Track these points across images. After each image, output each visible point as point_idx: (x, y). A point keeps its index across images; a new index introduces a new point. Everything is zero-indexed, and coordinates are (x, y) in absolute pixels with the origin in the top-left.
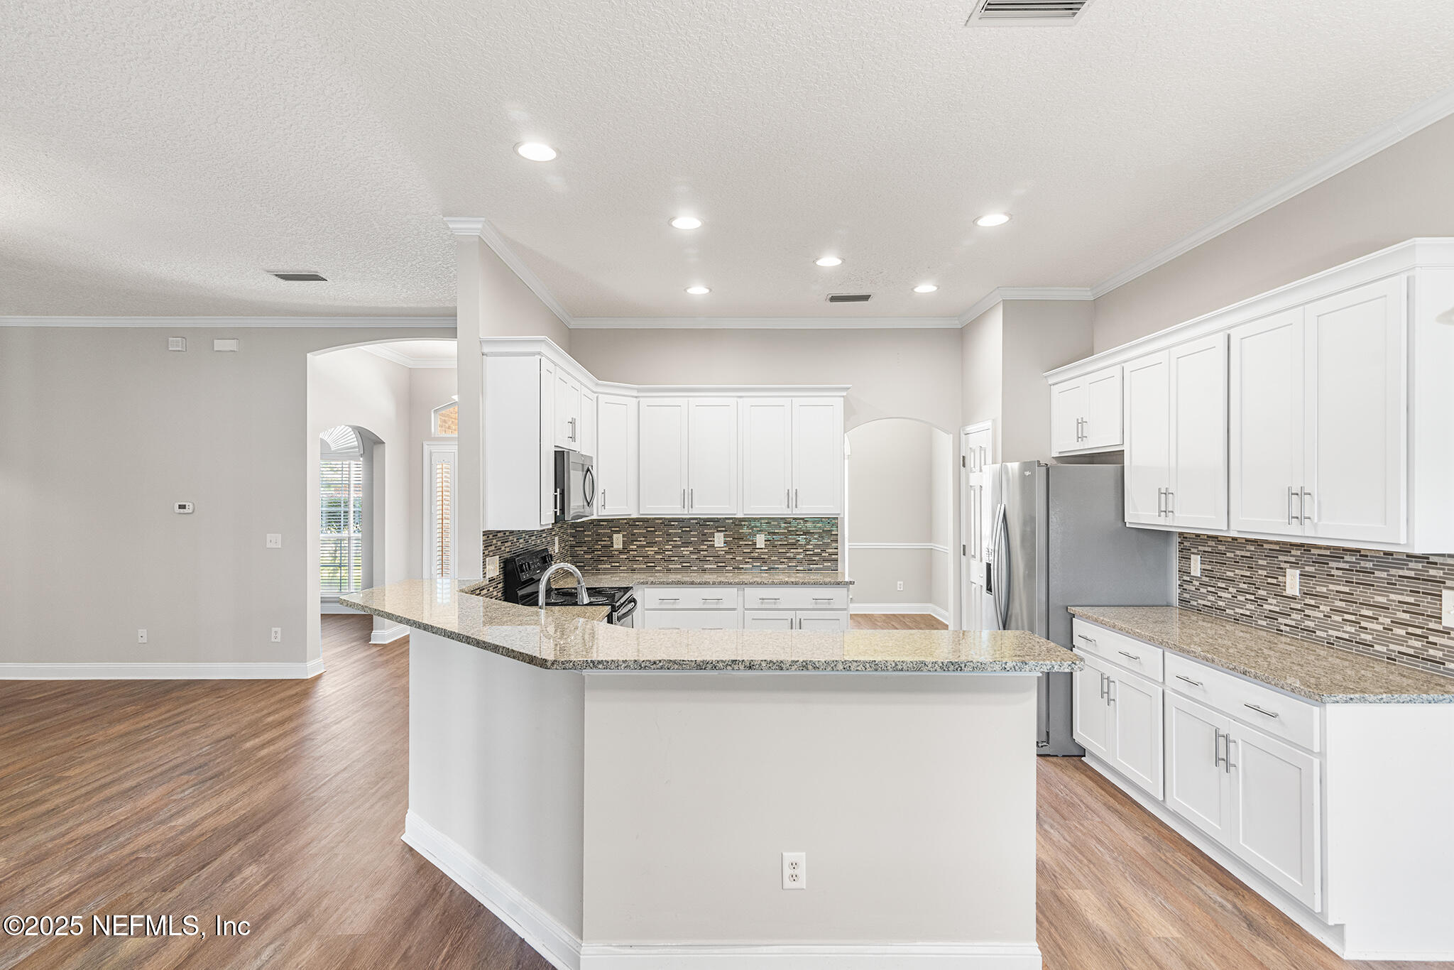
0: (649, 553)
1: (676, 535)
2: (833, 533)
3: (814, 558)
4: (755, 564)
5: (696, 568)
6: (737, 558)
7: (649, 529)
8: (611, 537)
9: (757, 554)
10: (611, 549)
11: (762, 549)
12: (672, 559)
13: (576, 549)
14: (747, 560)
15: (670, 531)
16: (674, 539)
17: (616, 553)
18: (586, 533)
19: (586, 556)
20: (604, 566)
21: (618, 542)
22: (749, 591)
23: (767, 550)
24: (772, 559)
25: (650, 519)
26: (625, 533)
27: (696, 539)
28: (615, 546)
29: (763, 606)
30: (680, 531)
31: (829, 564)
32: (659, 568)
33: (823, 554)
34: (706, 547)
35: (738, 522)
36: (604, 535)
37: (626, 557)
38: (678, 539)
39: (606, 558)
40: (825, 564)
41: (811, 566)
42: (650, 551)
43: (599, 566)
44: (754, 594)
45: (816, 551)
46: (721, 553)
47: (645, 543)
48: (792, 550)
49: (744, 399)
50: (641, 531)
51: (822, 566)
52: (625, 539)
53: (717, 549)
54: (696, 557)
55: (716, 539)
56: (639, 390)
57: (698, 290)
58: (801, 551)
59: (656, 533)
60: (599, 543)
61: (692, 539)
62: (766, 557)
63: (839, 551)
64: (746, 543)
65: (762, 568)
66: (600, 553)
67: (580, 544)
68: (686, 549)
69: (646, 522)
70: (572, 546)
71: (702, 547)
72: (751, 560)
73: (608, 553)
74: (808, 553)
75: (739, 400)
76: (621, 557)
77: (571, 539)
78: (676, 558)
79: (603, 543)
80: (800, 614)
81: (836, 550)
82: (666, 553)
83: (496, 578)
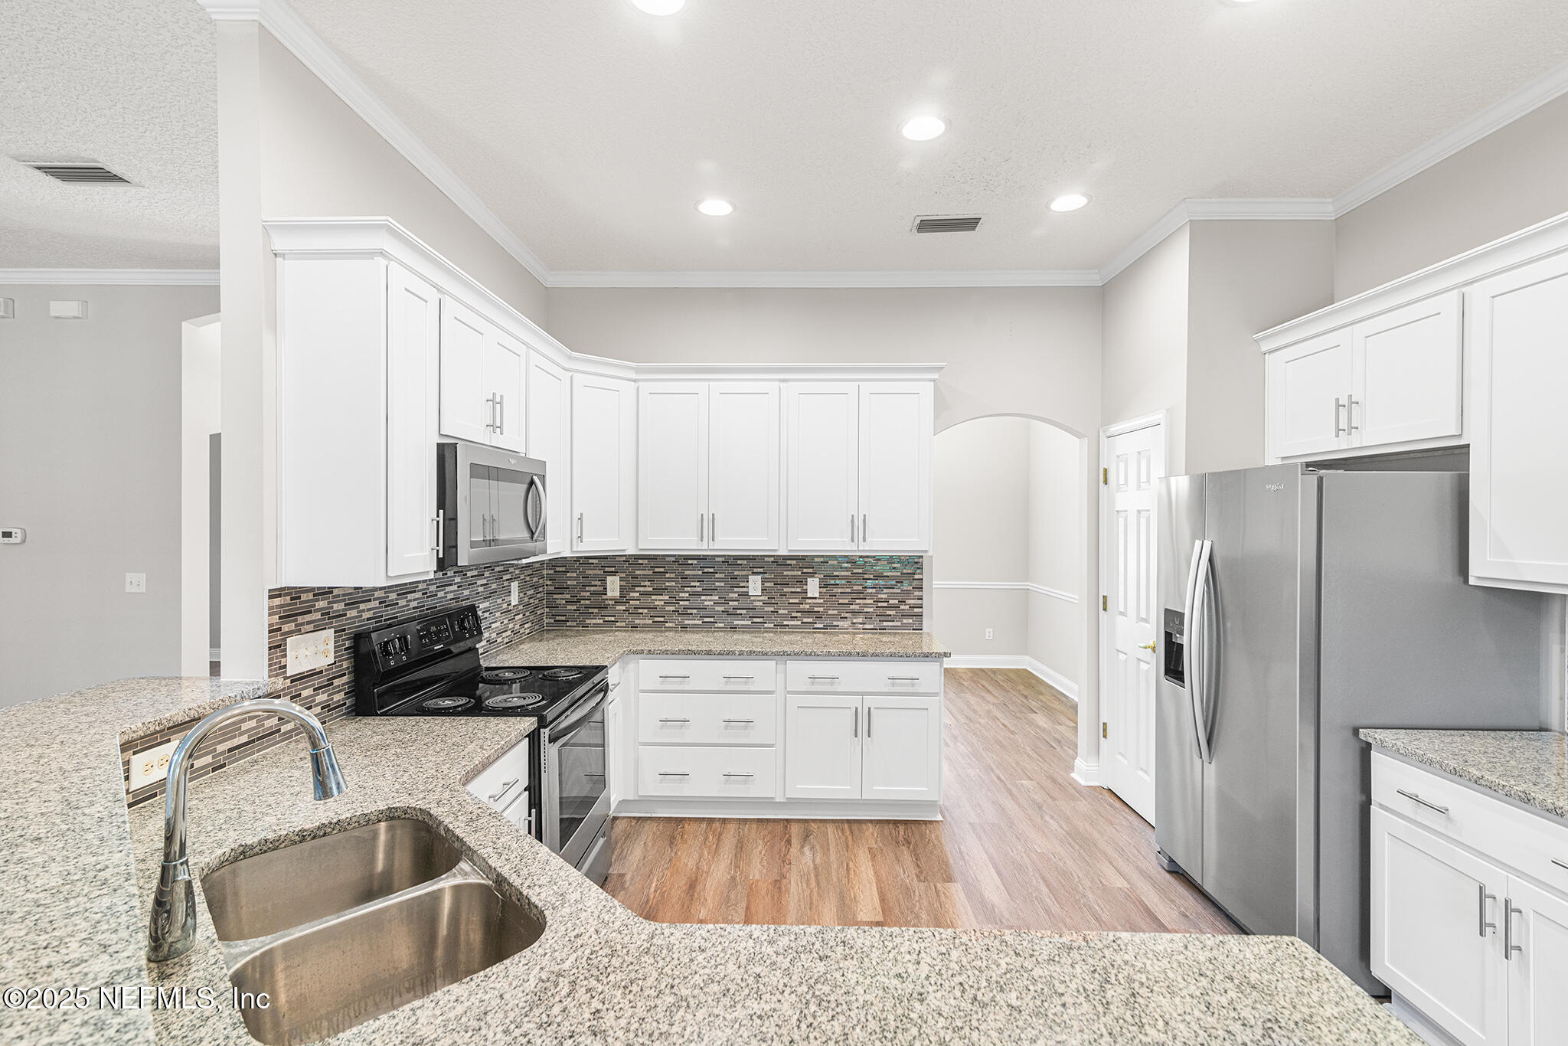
0: (656, 603)
1: (695, 578)
2: (916, 577)
3: (888, 613)
4: (805, 620)
5: (722, 625)
6: (780, 612)
7: (657, 570)
8: (604, 581)
9: (808, 606)
10: (604, 597)
11: (815, 598)
12: (689, 611)
13: (555, 596)
14: (794, 615)
15: (687, 573)
16: (693, 584)
17: (610, 602)
18: (568, 575)
19: (569, 607)
20: (594, 621)
21: (614, 586)
22: (793, 665)
23: (822, 601)
24: (830, 612)
25: (659, 555)
26: (624, 575)
27: (723, 584)
28: (610, 594)
29: (813, 688)
30: (700, 573)
31: (910, 621)
32: (671, 625)
33: (902, 607)
34: (736, 595)
35: (781, 562)
36: (595, 577)
37: (624, 608)
38: (698, 584)
39: (596, 610)
40: (905, 621)
41: (885, 624)
42: (659, 600)
43: (588, 621)
44: (800, 671)
45: (891, 602)
46: (758, 604)
47: (651, 589)
48: (858, 601)
49: (790, 383)
50: (645, 572)
51: (899, 624)
52: (624, 583)
53: (752, 598)
54: (722, 609)
55: (751, 584)
56: (638, 370)
57: (716, 207)
58: (871, 601)
59: (667, 576)
60: (587, 588)
61: (717, 584)
62: (821, 609)
63: (925, 602)
64: (793, 590)
65: (816, 626)
66: (588, 602)
67: (560, 590)
68: (709, 598)
69: (654, 562)
70: (549, 593)
71: (731, 595)
72: (799, 614)
73: (601, 605)
74: (880, 604)
75: (782, 385)
76: (618, 608)
77: (548, 583)
78: (695, 611)
79: (592, 588)
80: (870, 701)
81: (920, 602)
82: (681, 603)
83: (321, 672)
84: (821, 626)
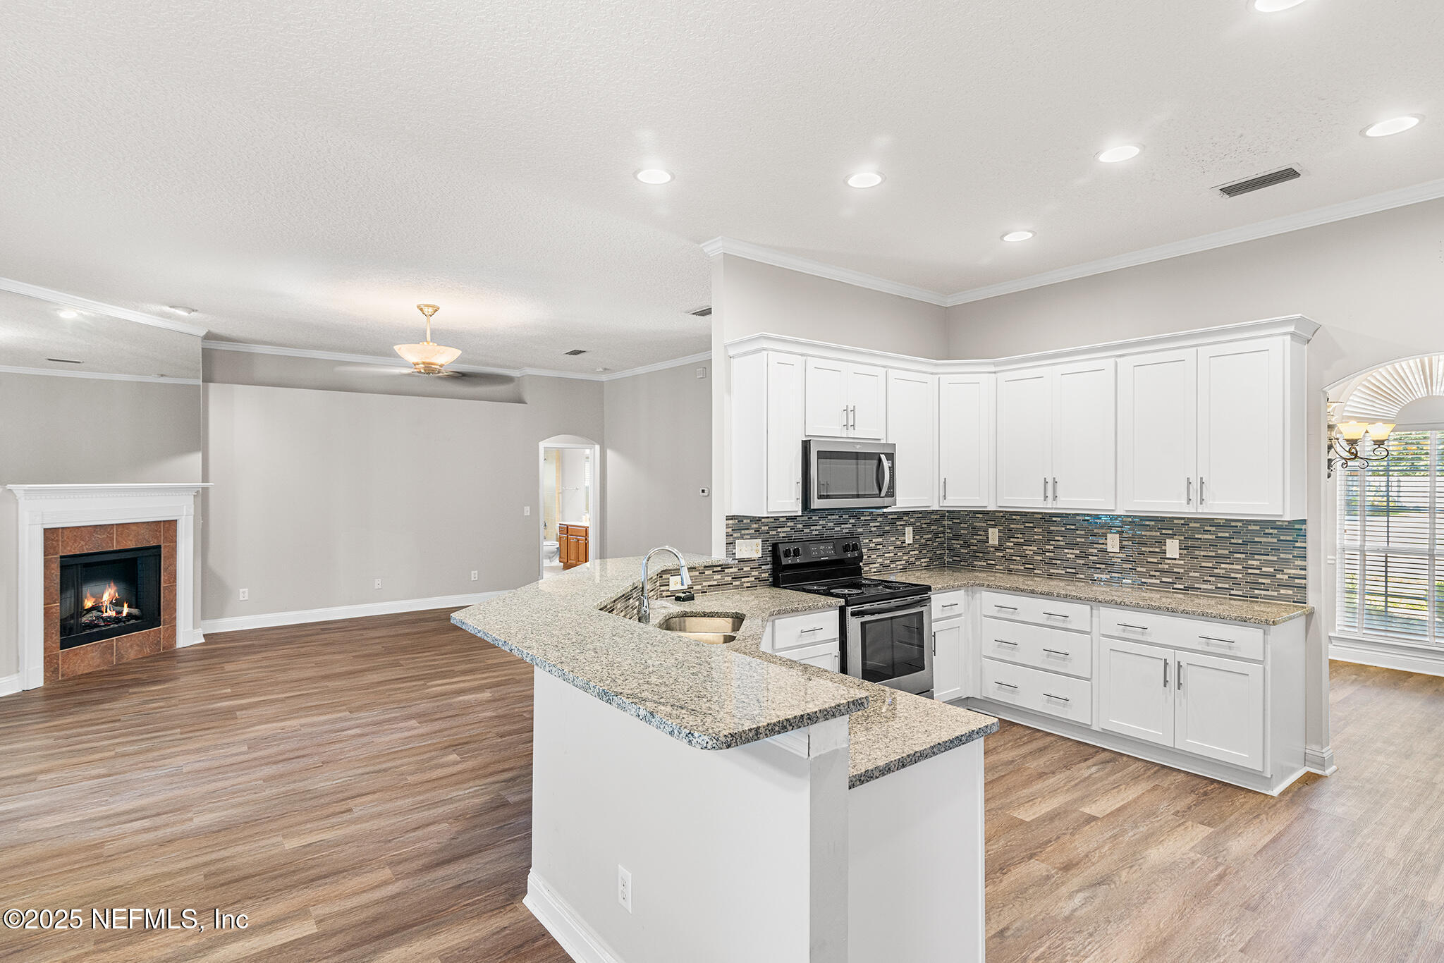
0: (1027, 552)
1: (1059, 533)
2: (1297, 544)
3: (1260, 580)
4: (1164, 579)
5: (1083, 576)
6: (1138, 569)
7: (1027, 525)
8: (987, 531)
9: (1167, 566)
10: (987, 544)
11: (1175, 559)
12: (1054, 562)
13: (953, 542)
14: (1152, 573)
15: (1052, 528)
16: (1057, 538)
17: (992, 549)
18: (962, 525)
19: (962, 551)
20: (980, 563)
21: (994, 536)
22: (1105, 612)
23: (1182, 562)
24: (1191, 574)
25: (1028, 513)
26: (1001, 528)
27: (1083, 540)
28: (991, 542)
29: (1119, 634)
30: (1063, 529)
31: (1290, 592)
32: (1039, 572)
33: (1278, 576)
34: (1096, 551)
35: (1139, 522)
36: (980, 528)
37: (1002, 554)
38: (1061, 539)
39: (981, 555)
40: (1282, 591)
41: (1256, 592)
42: (1029, 550)
43: (975, 563)
44: (1110, 618)
45: (1264, 569)
46: (1116, 560)
47: (1022, 540)
48: (1223, 566)
49: (1126, 358)
50: (1018, 526)
51: (1276, 594)
52: (1001, 534)
53: (1111, 555)
54: (1082, 562)
55: (1109, 541)
56: (995, 364)
58: (1240, 567)
59: (1036, 530)
60: (975, 537)
61: (1078, 539)
62: (1182, 571)
63: (1310, 573)
64: (1151, 550)
66: (975, 548)
67: (957, 537)
68: (1071, 551)
69: (1026, 517)
70: (950, 539)
71: (1091, 550)
72: (1158, 574)
73: (983, 549)
74: (1250, 571)
76: (997, 554)
77: (949, 531)
78: (1059, 562)
79: (979, 537)
81: (1303, 572)
82: (1047, 554)
83: (755, 560)
84: (1182, 587)
